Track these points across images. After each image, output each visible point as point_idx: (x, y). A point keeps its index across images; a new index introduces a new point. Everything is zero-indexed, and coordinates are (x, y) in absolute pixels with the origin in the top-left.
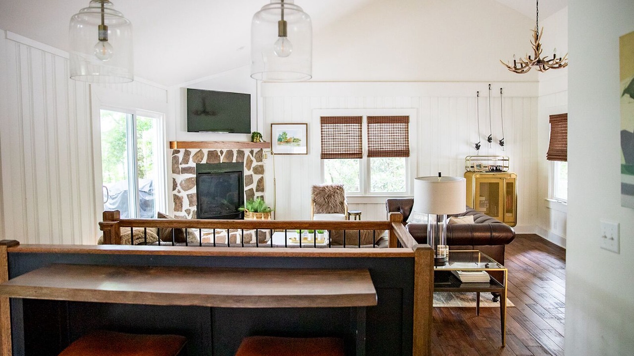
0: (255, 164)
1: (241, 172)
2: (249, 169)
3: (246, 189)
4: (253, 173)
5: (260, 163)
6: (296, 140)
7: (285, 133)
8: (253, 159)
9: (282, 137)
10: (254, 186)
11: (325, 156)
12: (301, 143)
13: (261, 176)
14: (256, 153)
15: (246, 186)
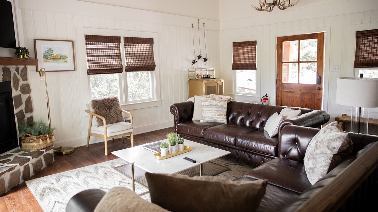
0: (21, 83)
1: (9, 92)
2: (17, 89)
3: (16, 111)
4: (21, 93)
5: (25, 82)
6: (63, 58)
7: (50, 50)
8: (19, 77)
9: (47, 54)
10: (23, 107)
11: (92, 72)
12: (68, 60)
13: (28, 95)
14: (21, 71)
15: (16, 108)
